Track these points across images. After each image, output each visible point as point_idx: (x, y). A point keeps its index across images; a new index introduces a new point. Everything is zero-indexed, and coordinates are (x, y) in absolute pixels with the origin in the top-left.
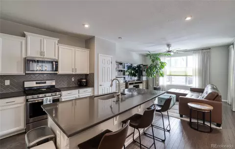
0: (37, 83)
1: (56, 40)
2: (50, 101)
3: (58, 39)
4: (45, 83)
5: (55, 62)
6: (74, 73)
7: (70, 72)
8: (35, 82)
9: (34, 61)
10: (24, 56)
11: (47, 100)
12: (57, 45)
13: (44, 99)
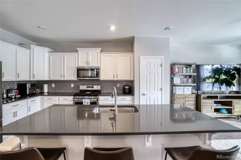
0: (87, 87)
1: (99, 50)
2: (87, 103)
3: (100, 49)
4: (93, 87)
5: (97, 69)
6: (115, 79)
7: (111, 78)
8: (86, 86)
9: (84, 70)
10: (77, 66)
11: (85, 101)
12: (99, 54)
13: (84, 100)
